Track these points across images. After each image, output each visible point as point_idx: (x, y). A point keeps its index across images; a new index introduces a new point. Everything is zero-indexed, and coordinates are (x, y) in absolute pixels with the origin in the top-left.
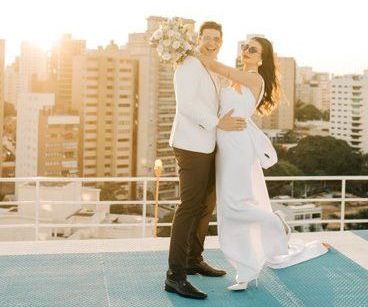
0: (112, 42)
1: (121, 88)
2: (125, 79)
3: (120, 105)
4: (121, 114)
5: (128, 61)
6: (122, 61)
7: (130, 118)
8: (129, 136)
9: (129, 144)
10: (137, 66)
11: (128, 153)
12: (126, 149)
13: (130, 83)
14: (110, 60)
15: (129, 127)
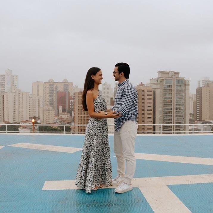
0: (142, 83)
1: (148, 103)
2: (149, 99)
3: (148, 110)
5: (151, 91)
6: (148, 91)
13: (152, 101)
14: (143, 91)
15: (152, 120)
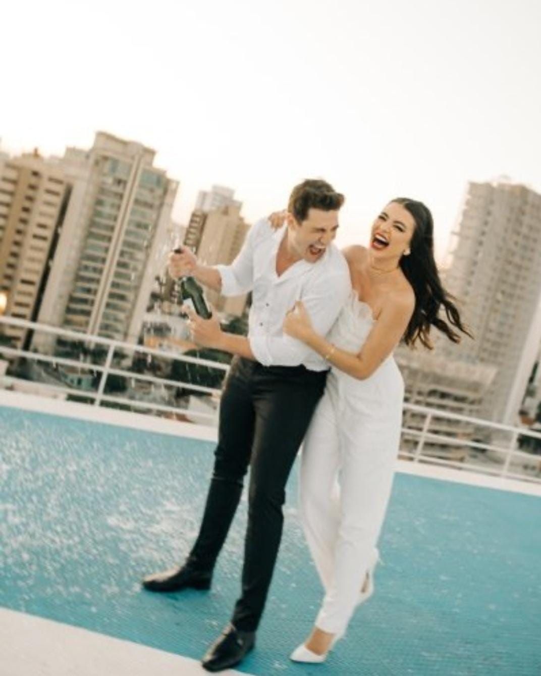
1: (42, 214)
2: (49, 204)
3: (35, 236)
4: (33, 248)
5: (59, 182)
6: (51, 179)
7: (43, 256)
8: (37, 279)
9: (33, 290)
10: (68, 192)
11: (31, 301)
12: (29, 294)
13: (54, 211)
14: (35, 174)
15: (40, 267)
